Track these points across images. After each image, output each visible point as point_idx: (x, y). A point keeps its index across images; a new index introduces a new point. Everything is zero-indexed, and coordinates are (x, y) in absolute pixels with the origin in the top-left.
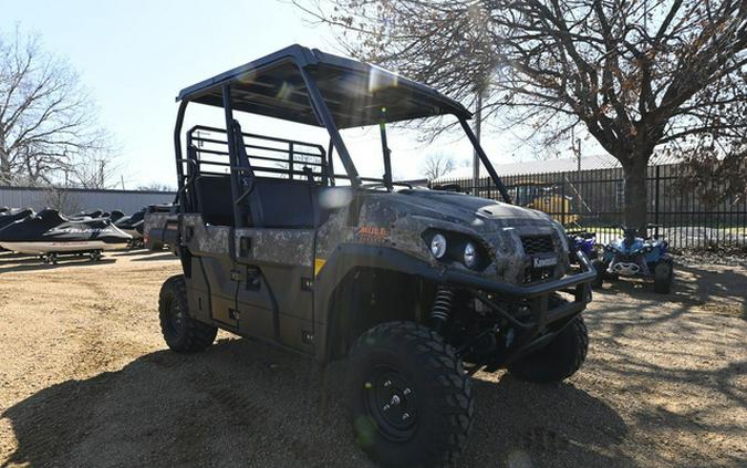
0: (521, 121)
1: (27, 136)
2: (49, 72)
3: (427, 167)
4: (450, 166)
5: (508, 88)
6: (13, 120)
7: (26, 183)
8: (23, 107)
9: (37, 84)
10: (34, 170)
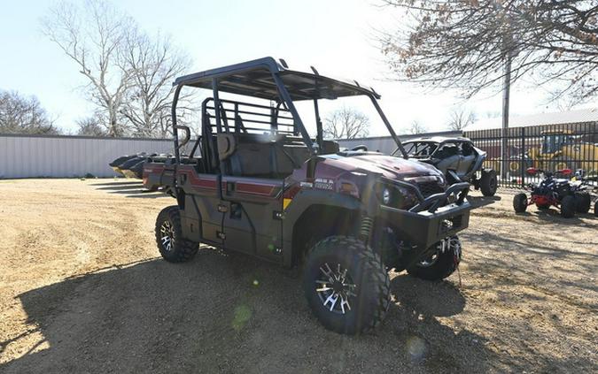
0: (558, 76)
1: (161, 104)
2: (176, 60)
3: (451, 118)
4: (472, 118)
5: (544, 47)
6: (155, 92)
7: (159, 136)
8: (160, 85)
9: (168, 69)
10: (165, 127)
